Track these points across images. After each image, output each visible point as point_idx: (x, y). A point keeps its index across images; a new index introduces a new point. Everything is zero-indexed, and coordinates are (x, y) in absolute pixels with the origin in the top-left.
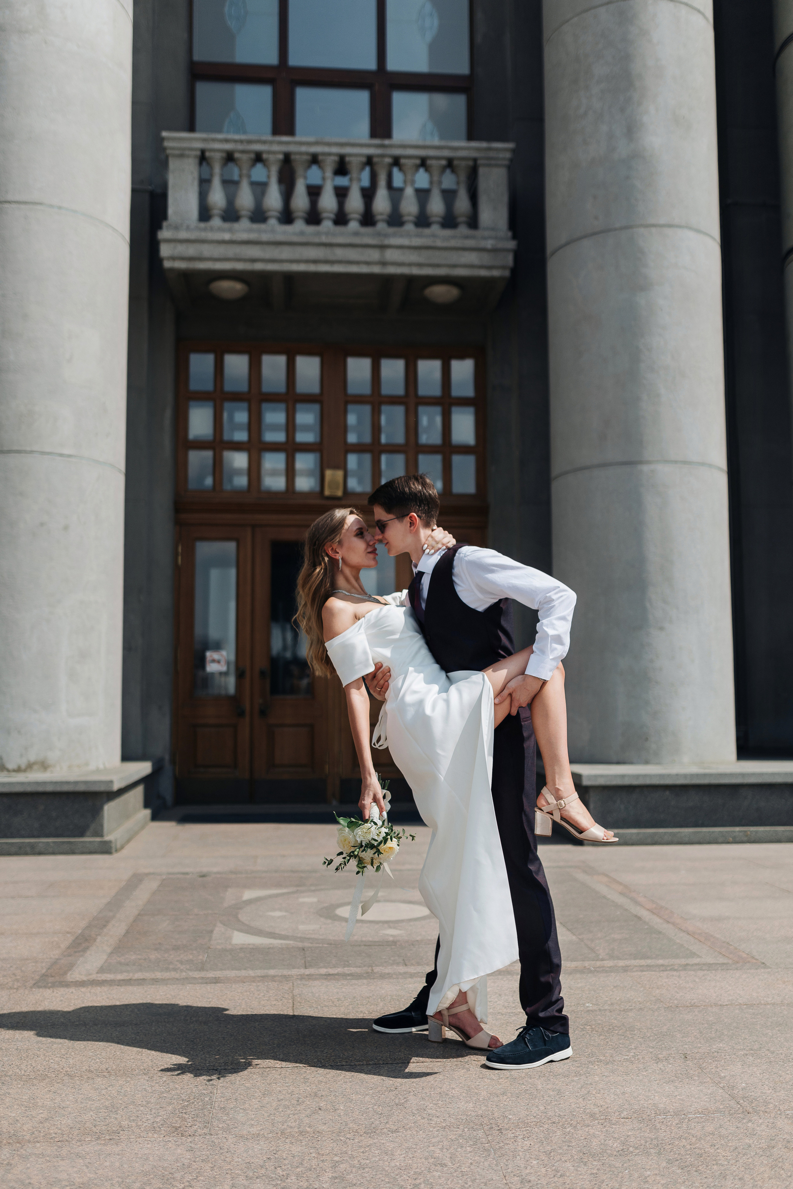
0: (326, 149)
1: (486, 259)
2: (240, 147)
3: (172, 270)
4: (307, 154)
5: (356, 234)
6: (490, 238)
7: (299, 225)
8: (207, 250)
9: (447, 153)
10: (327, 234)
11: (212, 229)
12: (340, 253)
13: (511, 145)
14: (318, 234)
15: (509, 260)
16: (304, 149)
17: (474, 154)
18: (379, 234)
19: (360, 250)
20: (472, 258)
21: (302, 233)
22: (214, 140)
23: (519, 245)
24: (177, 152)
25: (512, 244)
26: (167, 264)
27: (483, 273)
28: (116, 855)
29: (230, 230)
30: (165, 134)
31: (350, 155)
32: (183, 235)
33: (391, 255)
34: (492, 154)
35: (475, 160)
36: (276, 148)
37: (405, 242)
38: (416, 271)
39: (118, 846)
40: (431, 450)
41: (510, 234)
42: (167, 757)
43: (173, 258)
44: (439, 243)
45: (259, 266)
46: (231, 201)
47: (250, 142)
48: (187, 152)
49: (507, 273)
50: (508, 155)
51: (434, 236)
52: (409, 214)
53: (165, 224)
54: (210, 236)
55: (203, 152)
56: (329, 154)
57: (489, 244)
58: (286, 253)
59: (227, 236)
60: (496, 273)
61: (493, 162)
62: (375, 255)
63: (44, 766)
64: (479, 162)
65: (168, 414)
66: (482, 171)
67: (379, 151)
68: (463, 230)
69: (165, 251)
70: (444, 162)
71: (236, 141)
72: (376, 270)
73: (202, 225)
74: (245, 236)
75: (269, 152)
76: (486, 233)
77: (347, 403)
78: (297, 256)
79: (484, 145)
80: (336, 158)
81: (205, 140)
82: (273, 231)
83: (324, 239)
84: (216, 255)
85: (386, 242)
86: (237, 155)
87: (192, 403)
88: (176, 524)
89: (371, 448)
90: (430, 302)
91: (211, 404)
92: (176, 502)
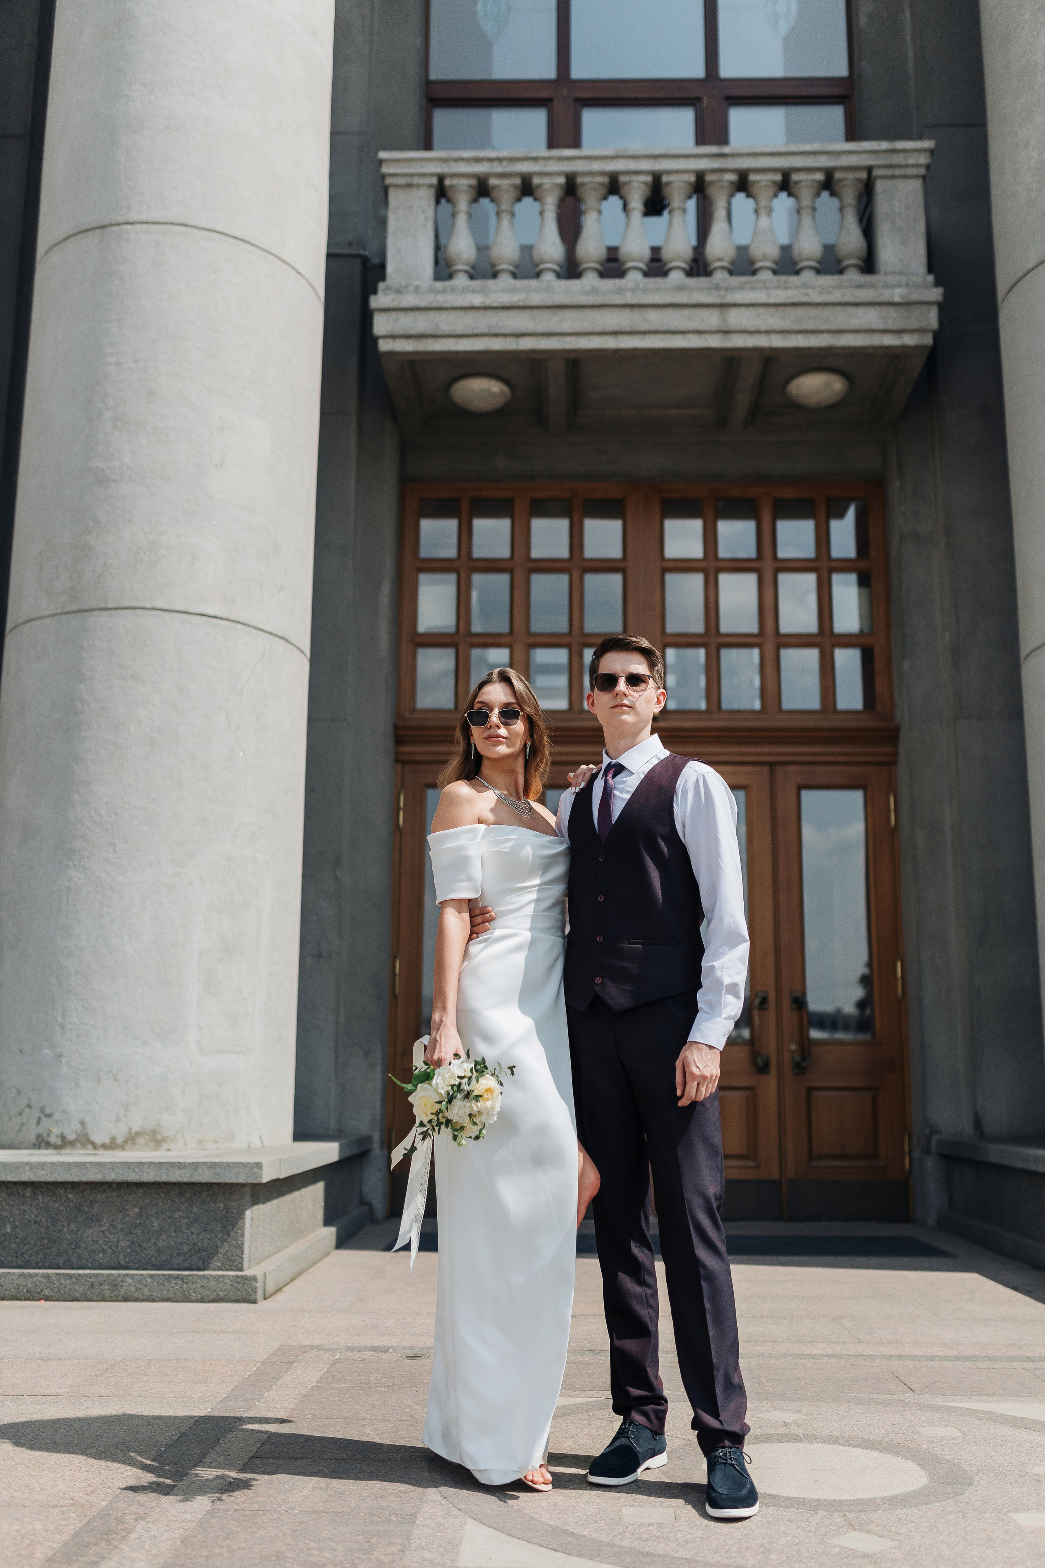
0: (632, 165)
1: (893, 318)
2: (498, 168)
3: (391, 354)
4: (602, 173)
5: (681, 288)
6: (899, 285)
7: (590, 280)
8: (446, 322)
9: (824, 162)
10: (634, 290)
11: (453, 290)
12: (655, 319)
13: (928, 144)
14: (621, 291)
15: (932, 319)
16: (596, 166)
17: (867, 161)
18: (717, 287)
19: (687, 312)
20: (870, 318)
21: (595, 291)
22: (457, 160)
23: (945, 294)
24: (401, 181)
25: (936, 294)
26: (384, 346)
27: (889, 341)
28: (262, 1305)
29: (483, 291)
30: (382, 155)
31: (669, 172)
32: (409, 300)
33: (736, 318)
34: (895, 159)
35: (869, 169)
36: (553, 167)
37: (760, 297)
38: (777, 342)
39: (270, 1288)
40: (801, 641)
41: (931, 278)
42: (376, 1137)
43: (393, 337)
44: (815, 298)
45: (527, 344)
46: (482, 249)
47: (513, 160)
48: (416, 180)
49: (928, 340)
50: (924, 159)
51: (805, 286)
52: (765, 258)
53: (381, 286)
54: (451, 300)
55: (441, 178)
56: (637, 173)
57: (897, 295)
58: (569, 321)
59: (477, 300)
60: (909, 340)
61: (897, 172)
62: (711, 319)
63: (156, 1139)
64: (876, 173)
65: (386, 588)
66: (880, 186)
67: (715, 164)
68: (853, 276)
69: (381, 325)
70: (820, 176)
71: (490, 160)
72: (714, 342)
73: (439, 285)
74: (505, 299)
75: (542, 174)
76: (891, 279)
77: (664, 571)
78: (587, 326)
79: (884, 145)
80: (648, 179)
81: (444, 160)
82: (549, 289)
83: (630, 299)
84: (460, 329)
85: (729, 299)
86: (493, 182)
87: (423, 578)
88: (397, 761)
89: (705, 640)
90: (797, 407)
91: (453, 577)
92: (396, 728)
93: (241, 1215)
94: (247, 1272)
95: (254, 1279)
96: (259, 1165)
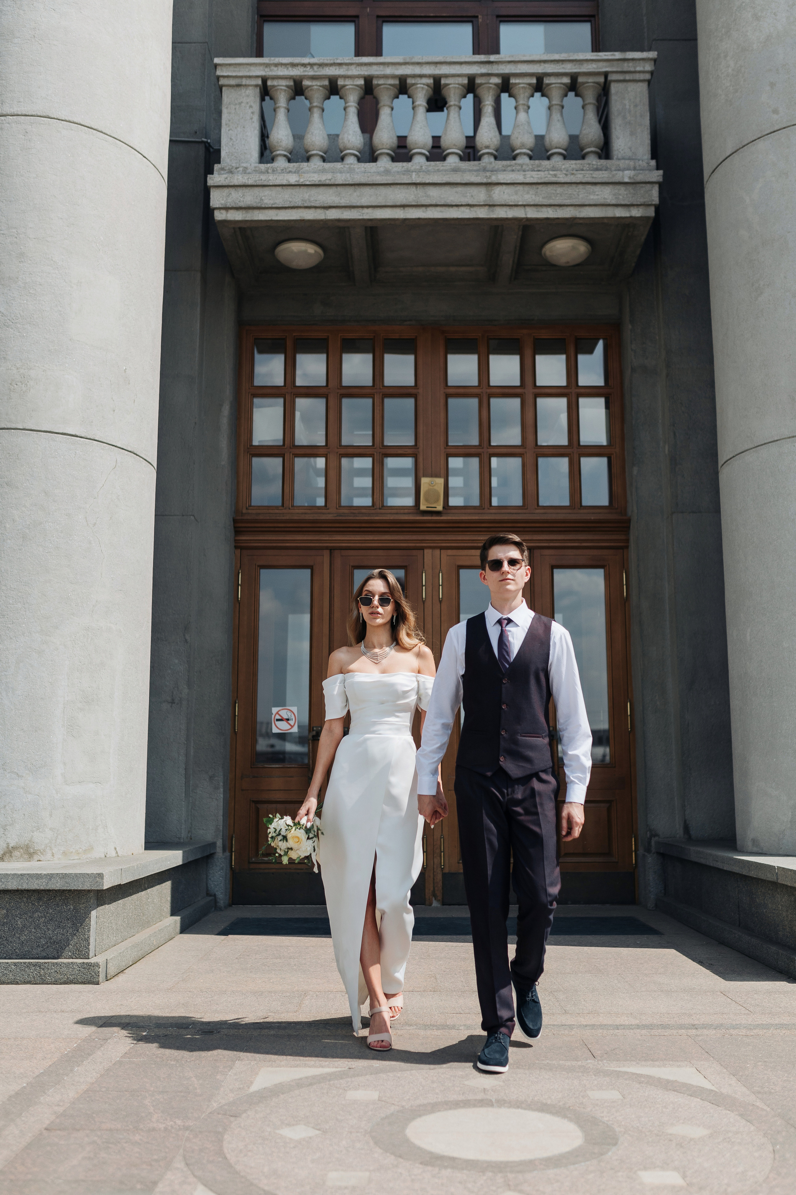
0: (417, 70)
1: (623, 195)
2: (310, 72)
3: (224, 222)
4: (393, 77)
5: (455, 170)
6: (628, 169)
7: (384, 163)
8: (268, 197)
9: (570, 68)
10: (418, 172)
11: (274, 171)
12: (435, 195)
13: (653, 54)
14: (408, 172)
15: (654, 195)
16: (389, 71)
17: (604, 68)
18: (485, 170)
19: (460, 189)
20: (606, 194)
21: (387, 172)
22: (276, 65)
23: (664, 176)
24: (232, 82)
25: (657, 175)
26: (219, 216)
27: (620, 213)
29: (297, 172)
30: (217, 60)
31: (446, 76)
32: (238, 179)
33: (499, 194)
34: (626, 67)
35: (606, 75)
36: (354, 71)
37: (519, 177)
38: (532, 214)
39: (112, 971)
40: (555, 452)
41: (653, 163)
42: (219, 843)
43: (227, 209)
44: (562, 179)
45: (333, 215)
46: (298, 137)
47: (321, 65)
48: (244, 82)
49: (651, 212)
50: (649, 67)
51: (554, 169)
52: (523, 146)
53: (216, 167)
54: (272, 179)
55: (264, 80)
56: (421, 76)
57: (626, 176)
58: (367, 196)
59: (293, 179)
60: (636, 213)
61: (628, 77)
62: (480, 195)
63: (29, 852)
64: (611, 77)
65: (226, 410)
66: (614, 88)
67: (483, 70)
68: (592, 160)
69: (216, 199)
70: (566, 80)
71: (304, 65)
72: (482, 213)
73: (263, 166)
74: (315, 178)
75: (345, 77)
76: (622, 164)
77: (448, 396)
78: (381, 201)
79: (618, 55)
80: (431, 81)
81: (267, 65)
82: (351, 171)
83: (415, 178)
84: (279, 203)
85: (494, 179)
86: (306, 83)
87: (256, 401)
88: (236, 547)
89: (480, 450)
90: (550, 265)
91: (281, 401)
92: (235, 521)
93: (87, 915)
94: (92, 960)
95: (97, 965)
96: (100, 876)
